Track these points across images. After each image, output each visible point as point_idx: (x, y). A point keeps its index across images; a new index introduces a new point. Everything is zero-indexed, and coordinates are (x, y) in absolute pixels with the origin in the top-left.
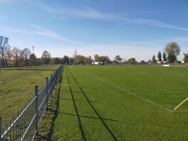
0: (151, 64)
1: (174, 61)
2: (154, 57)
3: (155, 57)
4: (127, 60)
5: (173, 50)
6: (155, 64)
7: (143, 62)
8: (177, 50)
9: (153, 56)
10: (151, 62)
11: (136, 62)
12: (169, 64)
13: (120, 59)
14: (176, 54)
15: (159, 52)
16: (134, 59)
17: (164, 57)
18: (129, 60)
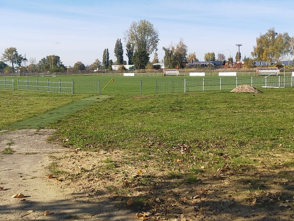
0: (98, 72)
1: (146, 64)
2: (106, 54)
3: (108, 54)
4: (37, 62)
5: (144, 38)
6: (107, 72)
7: (81, 68)
8: (153, 39)
9: (105, 52)
10: (99, 67)
11: (62, 66)
12: (136, 71)
13: (19, 59)
14: (151, 47)
15: (118, 41)
16: (57, 59)
17: (130, 54)
18: (44, 60)
